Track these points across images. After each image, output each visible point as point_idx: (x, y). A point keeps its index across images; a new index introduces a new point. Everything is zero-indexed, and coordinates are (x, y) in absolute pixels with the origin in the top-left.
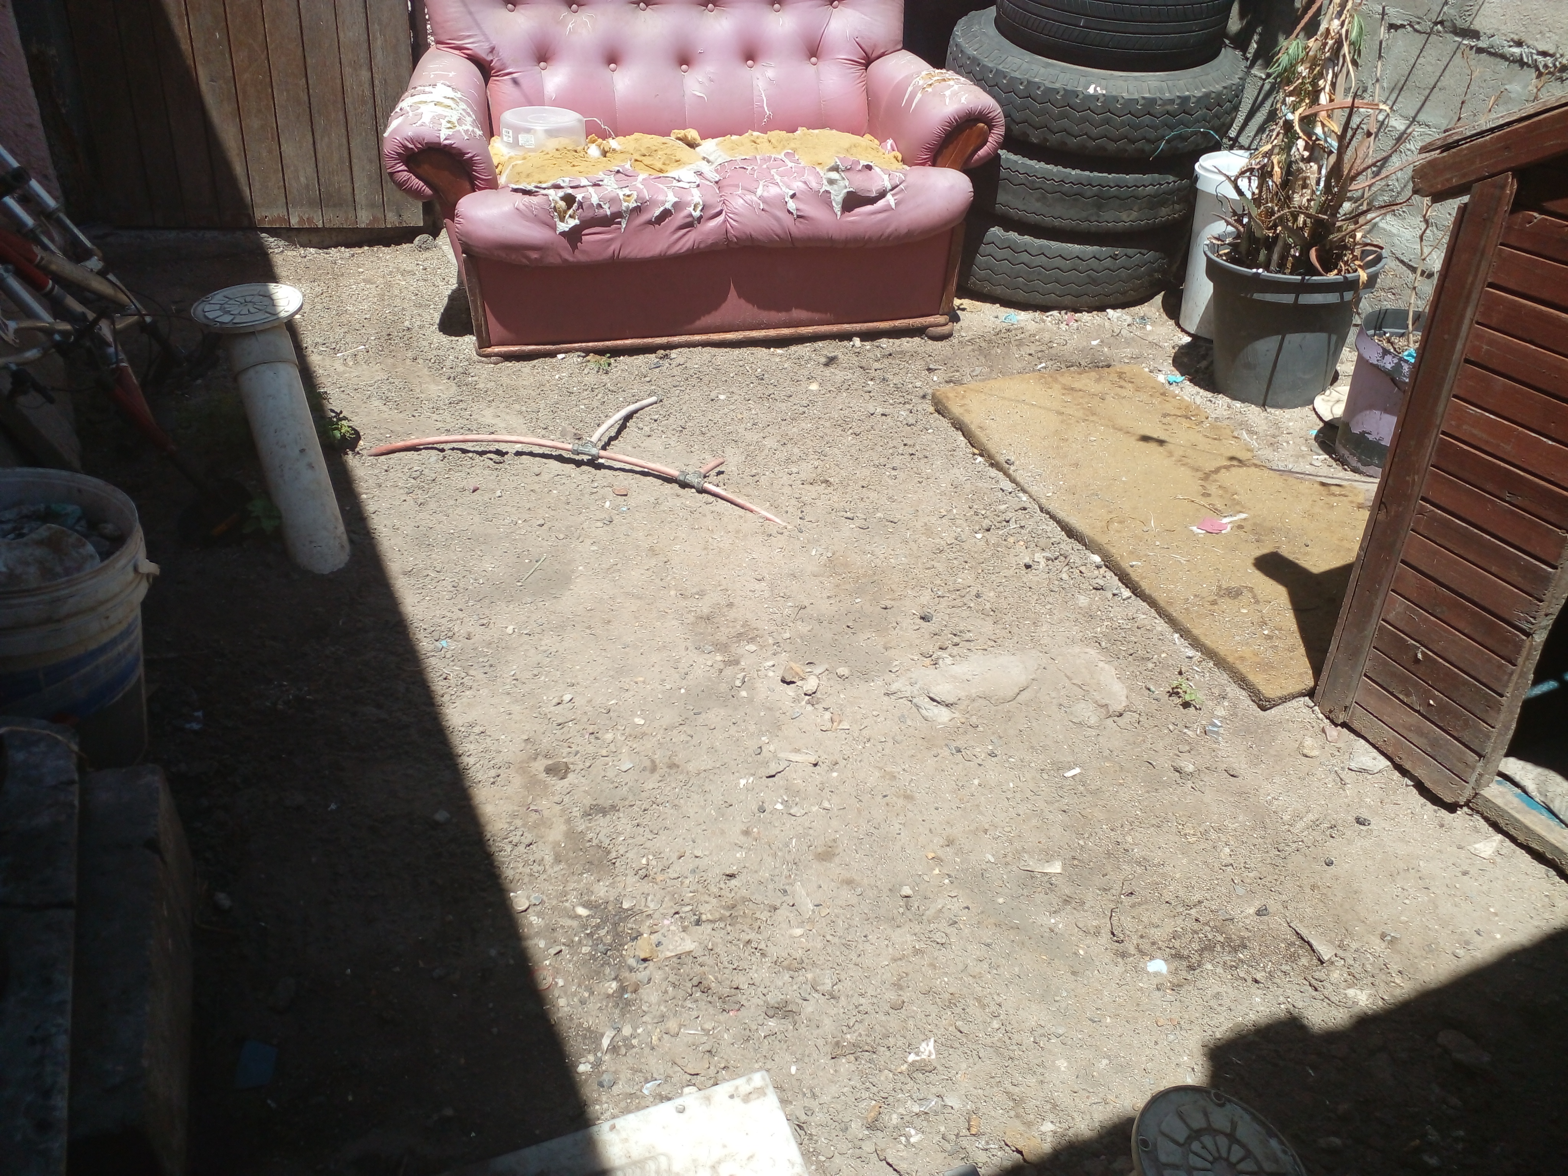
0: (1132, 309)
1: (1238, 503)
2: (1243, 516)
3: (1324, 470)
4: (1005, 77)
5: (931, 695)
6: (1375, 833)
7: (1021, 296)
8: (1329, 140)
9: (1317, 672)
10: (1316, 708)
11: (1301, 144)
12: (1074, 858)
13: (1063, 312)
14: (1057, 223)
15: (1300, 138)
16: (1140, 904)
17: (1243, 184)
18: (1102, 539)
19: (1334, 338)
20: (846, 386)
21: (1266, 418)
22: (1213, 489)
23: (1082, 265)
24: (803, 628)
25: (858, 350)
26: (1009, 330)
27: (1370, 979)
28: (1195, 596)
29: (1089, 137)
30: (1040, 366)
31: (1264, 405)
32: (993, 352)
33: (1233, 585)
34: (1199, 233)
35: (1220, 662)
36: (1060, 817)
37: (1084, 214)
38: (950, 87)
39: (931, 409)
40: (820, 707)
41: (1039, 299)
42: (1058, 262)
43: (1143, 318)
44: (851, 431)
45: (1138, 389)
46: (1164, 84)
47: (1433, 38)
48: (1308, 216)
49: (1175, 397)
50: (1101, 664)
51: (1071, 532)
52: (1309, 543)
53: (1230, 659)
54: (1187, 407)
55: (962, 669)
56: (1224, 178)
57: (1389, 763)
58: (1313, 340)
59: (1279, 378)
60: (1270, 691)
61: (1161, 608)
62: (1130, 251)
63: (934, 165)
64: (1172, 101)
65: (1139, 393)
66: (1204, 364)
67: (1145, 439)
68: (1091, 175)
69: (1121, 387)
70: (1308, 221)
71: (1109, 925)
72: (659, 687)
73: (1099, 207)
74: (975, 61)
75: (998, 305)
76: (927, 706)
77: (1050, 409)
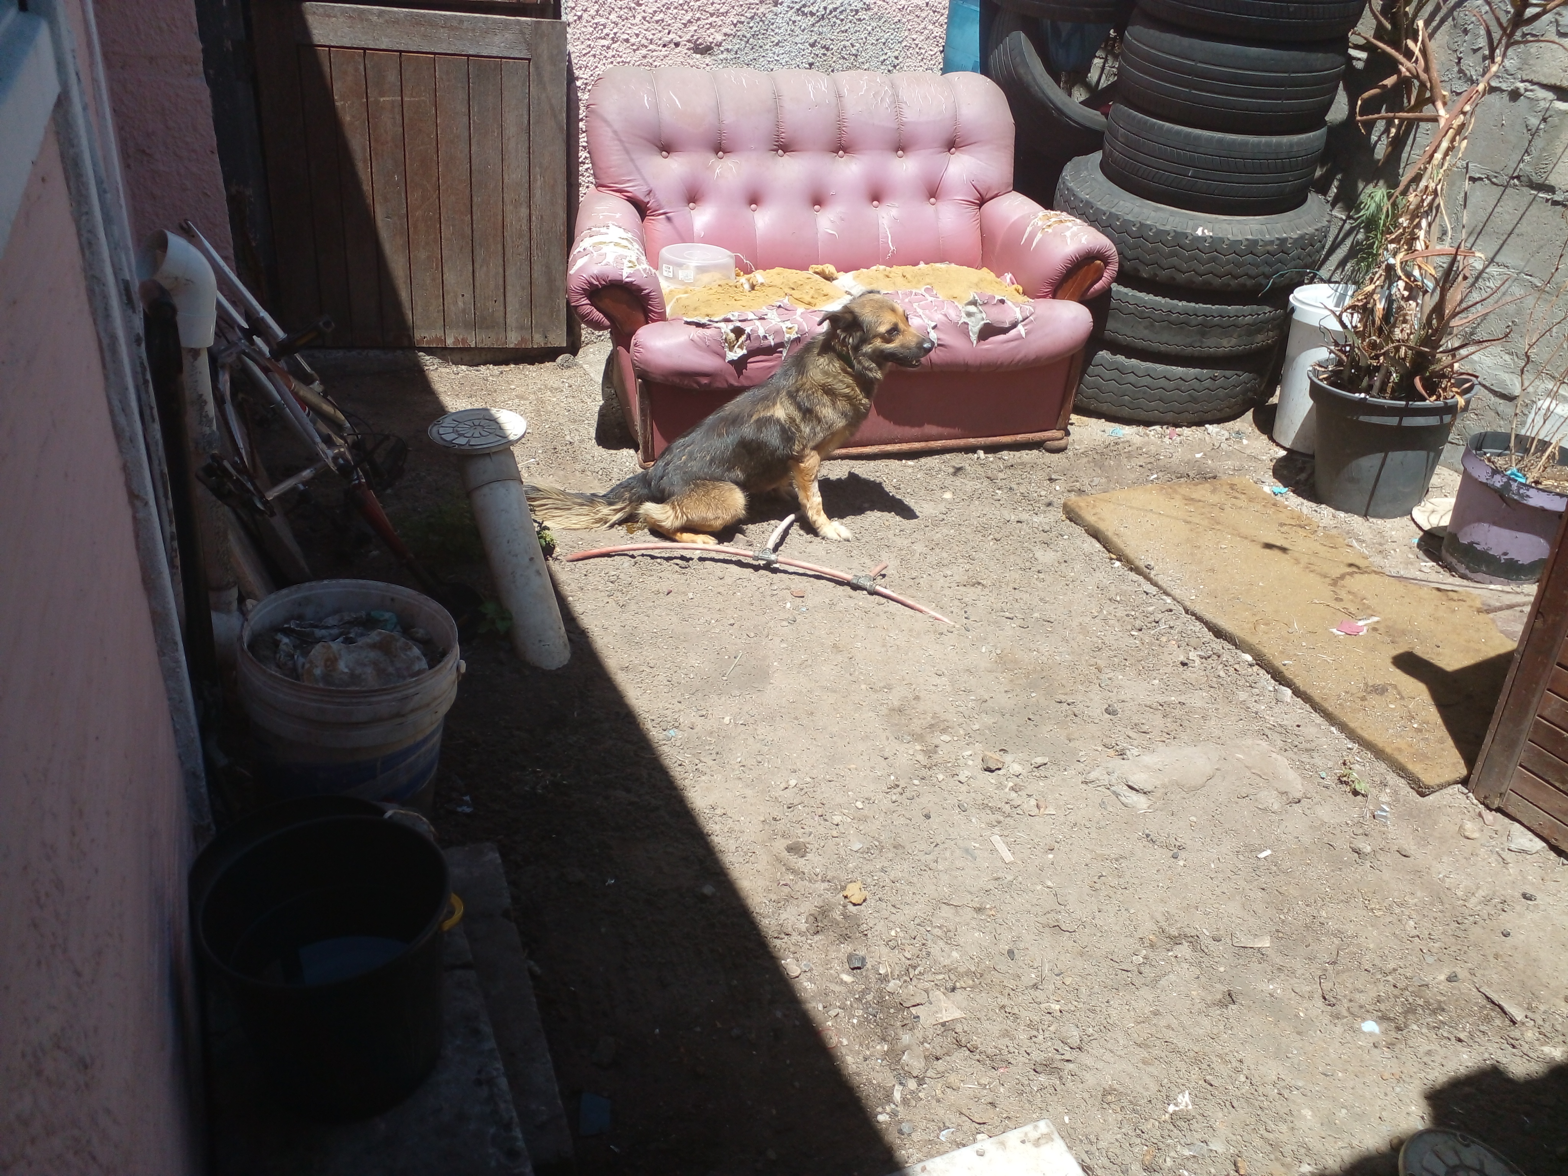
0: (1227, 424)
1: (1369, 607)
2: (1376, 619)
3: (1433, 577)
4: (1118, 220)
5: (1130, 783)
6: (1542, 907)
7: (1126, 412)
8: (1425, 281)
9: (1470, 761)
10: (1471, 794)
11: (1401, 284)
12: (1277, 931)
13: (1165, 427)
14: (1163, 348)
15: (1400, 278)
16: (1343, 972)
17: (1346, 318)
18: (1253, 640)
19: (1432, 454)
20: (976, 495)
21: (1370, 527)
22: (1343, 594)
23: (1184, 386)
24: (988, 720)
25: (983, 462)
26: (1117, 443)
27: (1561, 1038)
28: (1347, 692)
29: (1196, 273)
30: (1152, 477)
31: (1365, 515)
32: (1106, 464)
33: (1378, 682)
34: (1294, 359)
35: (1379, 754)
36: (1260, 894)
37: (1189, 340)
38: (1069, 228)
39: (1064, 517)
40: (1023, 793)
41: (1143, 415)
42: (1163, 382)
43: (1238, 433)
44: (991, 537)
45: (1251, 500)
46: (1264, 227)
47: (1509, 191)
48: (1410, 348)
49: (1286, 507)
50: (1274, 755)
51: (1219, 633)
52: (1439, 644)
53: (1388, 750)
54: (1299, 518)
55: (1148, 759)
56: (1329, 313)
57: (1545, 845)
58: (1413, 457)
59: (1382, 491)
60: (1428, 778)
61: (1317, 704)
62: (1228, 373)
63: (1054, 297)
64: (1271, 242)
65: (1252, 504)
66: (1303, 476)
67: (1268, 546)
68: (1197, 306)
69: (1235, 498)
70: (1410, 352)
71: (1320, 990)
72: (871, 774)
73: (1203, 334)
74: (1089, 205)
75: (1103, 420)
76: (1127, 794)
77: (1176, 518)
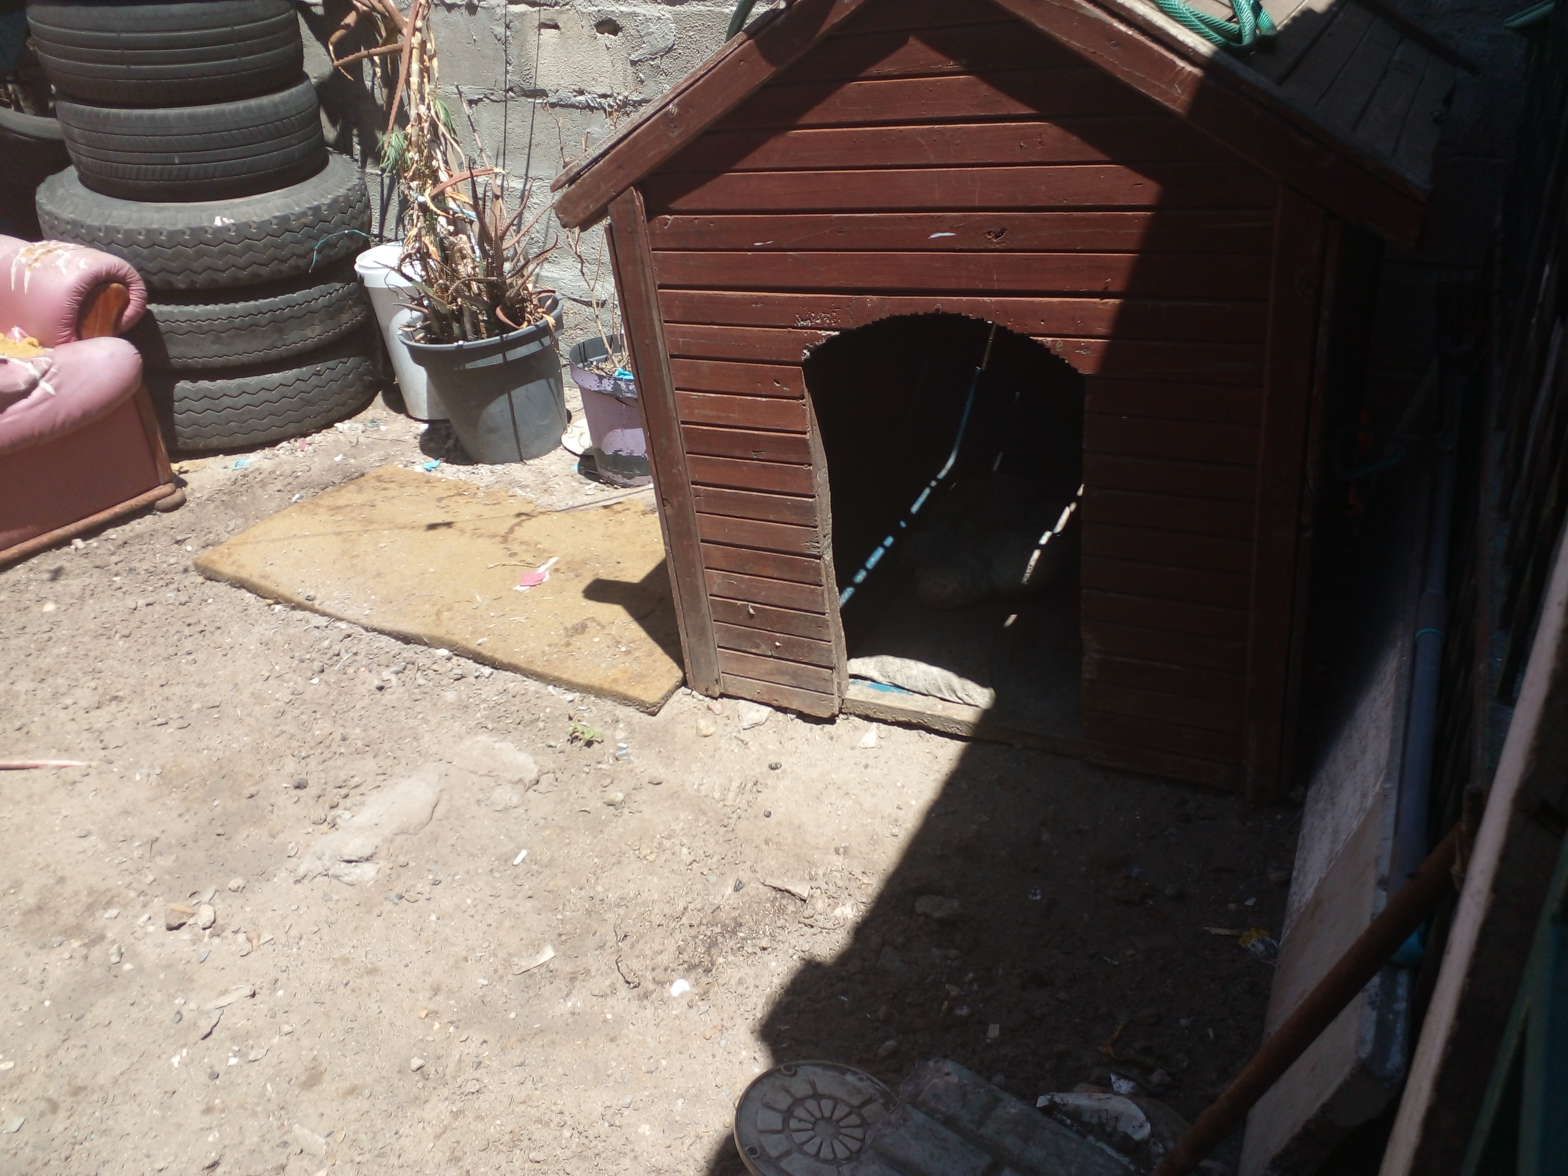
0: (358, 416)
1: (544, 551)
2: (554, 560)
3: (600, 496)
4: (118, 232)
5: (347, 858)
6: (789, 771)
7: (240, 439)
8: (465, 211)
9: (680, 663)
10: (694, 693)
11: (442, 220)
12: (560, 935)
13: (292, 440)
14: (244, 358)
15: (439, 215)
16: (638, 941)
17: (408, 270)
18: (440, 632)
20: (88, 593)
21: (530, 470)
22: (516, 548)
23: (290, 391)
25: (84, 551)
26: (245, 476)
27: (846, 893)
28: (549, 645)
29: (237, 267)
30: (294, 499)
31: (521, 460)
32: (239, 501)
33: (576, 621)
34: (388, 328)
35: (599, 693)
36: (529, 904)
37: (268, 342)
38: (60, 256)
39: (201, 579)
40: (228, 933)
41: (262, 436)
42: (263, 395)
43: (373, 421)
44: (118, 635)
45: (402, 486)
46: (289, 200)
47: (510, 104)
48: (479, 281)
49: (439, 480)
50: (497, 745)
51: (406, 639)
52: (620, 560)
53: (606, 686)
54: (456, 486)
55: (365, 817)
56: (387, 271)
57: (770, 709)
58: (536, 389)
59: (523, 432)
60: (651, 696)
61: (525, 669)
62: (331, 364)
63: (80, 338)
64: (304, 214)
65: (404, 490)
66: (450, 443)
67: (432, 527)
68: (257, 303)
69: (385, 489)
70: (481, 285)
71: (621, 977)
72: (14, 1014)
73: (281, 331)
74: (75, 223)
75: (221, 456)
76: (347, 871)
77: (324, 534)
